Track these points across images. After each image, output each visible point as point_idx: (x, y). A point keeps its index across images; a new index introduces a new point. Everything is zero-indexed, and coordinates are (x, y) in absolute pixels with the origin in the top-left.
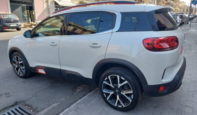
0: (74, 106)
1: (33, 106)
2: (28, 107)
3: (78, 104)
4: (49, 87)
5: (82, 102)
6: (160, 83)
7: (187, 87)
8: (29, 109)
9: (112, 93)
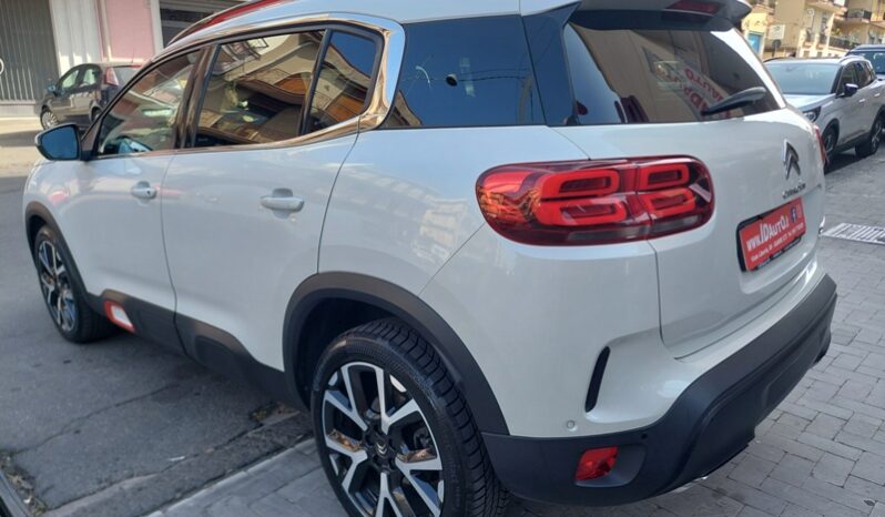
0: (191, 504)
1: (39, 479)
2: (24, 479)
3: (219, 492)
4: (153, 393)
5: (241, 486)
6: (574, 429)
7: (852, 453)
8: (22, 492)
9: (359, 456)
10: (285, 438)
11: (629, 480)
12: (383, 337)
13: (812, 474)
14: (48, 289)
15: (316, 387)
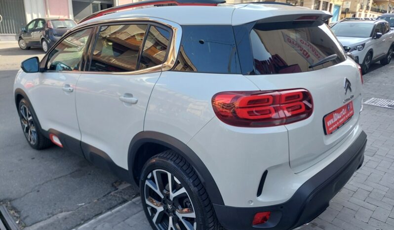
0: (88, 226)
1: (22, 212)
2: (16, 212)
3: (100, 221)
4: (71, 174)
5: (109, 218)
6: (252, 204)
8: (15, 218)
9: (160, 209)
10: (128, 196)
11: (275, 226)
12: (171, 160)
13: (355, 217)
14: (24, 126)
15: (142, 178)
